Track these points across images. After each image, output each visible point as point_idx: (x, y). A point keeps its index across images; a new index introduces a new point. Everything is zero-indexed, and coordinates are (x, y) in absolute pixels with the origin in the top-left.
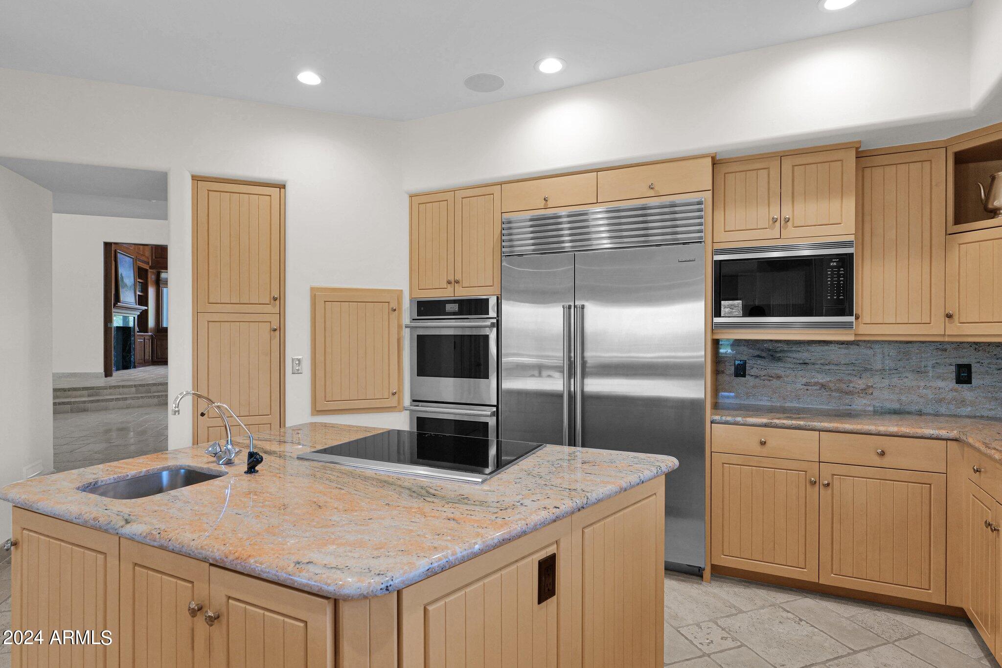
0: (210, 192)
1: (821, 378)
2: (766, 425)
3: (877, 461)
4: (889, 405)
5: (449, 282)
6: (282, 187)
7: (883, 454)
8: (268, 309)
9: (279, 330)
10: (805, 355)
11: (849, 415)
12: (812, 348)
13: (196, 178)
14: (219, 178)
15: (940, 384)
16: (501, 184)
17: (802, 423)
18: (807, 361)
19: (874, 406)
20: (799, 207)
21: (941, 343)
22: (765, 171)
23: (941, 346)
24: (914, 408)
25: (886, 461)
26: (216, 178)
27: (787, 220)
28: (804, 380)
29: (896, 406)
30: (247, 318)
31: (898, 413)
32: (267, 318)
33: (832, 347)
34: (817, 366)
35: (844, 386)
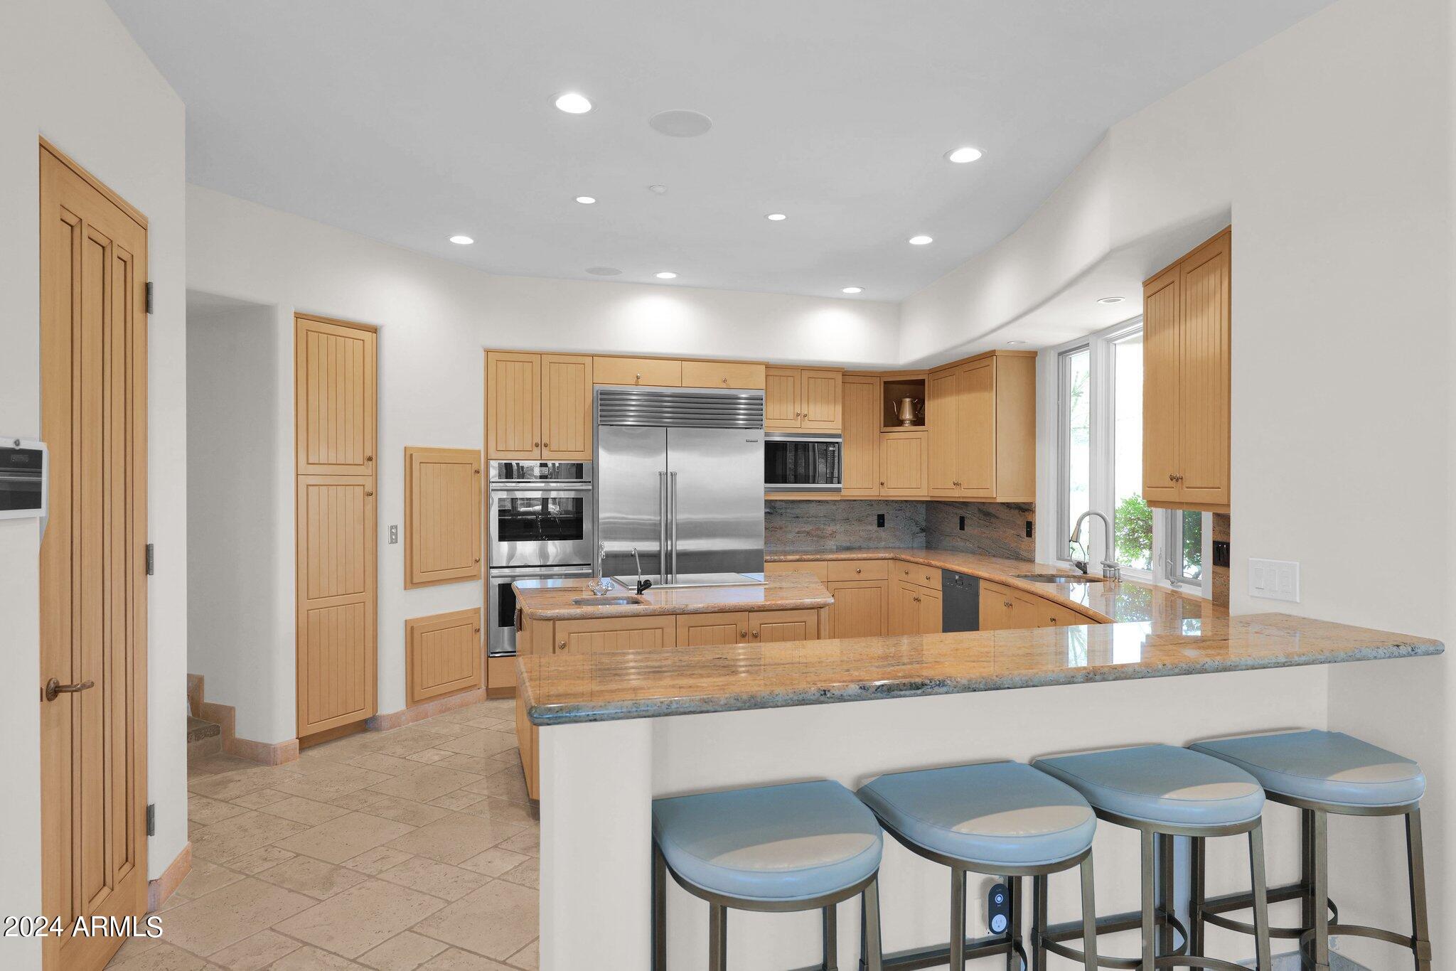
0: (309, 333)
1: (808, 528)
2: (798, 561)
3: (857, 577)
4: (844, 544)
5: (537, 445)
6: (374, 330)
7: (860, 572)
8: (360, 470)
9: (372, 494)
10: (797, 511)
11: (823, 552)
12: (802, 506)
13: (298, 316)
14: (316, 317)
15: (870, 528)
16: (593, 356)
17: (819, 557)
18: (798, 516)
19: (837, 546)
20: (812, 407)
21: (870, 501)
22: (792, 379)
23: (870, 503)
24: (857, 545)
25: (862, 576)
26: (313, 316)
27: (805, 416)
28: (797, 530)
29: (848, 544)
30: (344, 480)
31: (848, 549)
32: (360, 480)
33: (814, 504)
34: (805, 519)
35: (819, 533)
